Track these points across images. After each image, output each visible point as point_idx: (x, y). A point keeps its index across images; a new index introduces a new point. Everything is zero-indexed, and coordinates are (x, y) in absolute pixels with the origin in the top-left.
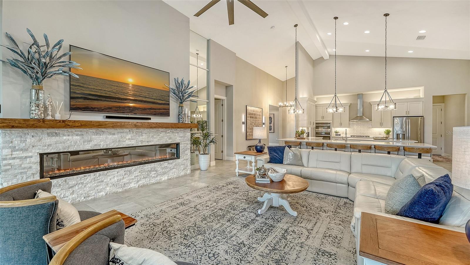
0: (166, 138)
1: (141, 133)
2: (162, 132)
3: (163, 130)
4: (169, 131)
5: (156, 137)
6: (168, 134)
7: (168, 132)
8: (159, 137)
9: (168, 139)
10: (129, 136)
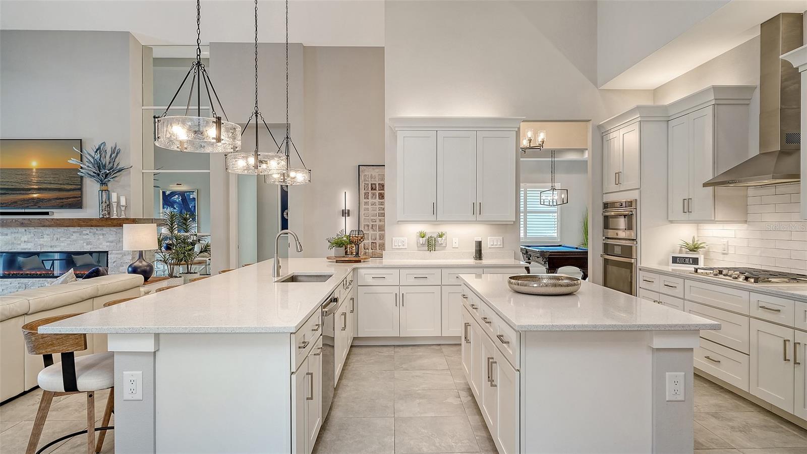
0: (82, 242)
1: (41, 234)
2: (74, 232)
3: (76, 229)
4: (86, 231)
5: (65, 240)
6: (85, 237)
7: (84, 232)
8: (70, 239)
9: (85, 244)
10: (25, 238)
